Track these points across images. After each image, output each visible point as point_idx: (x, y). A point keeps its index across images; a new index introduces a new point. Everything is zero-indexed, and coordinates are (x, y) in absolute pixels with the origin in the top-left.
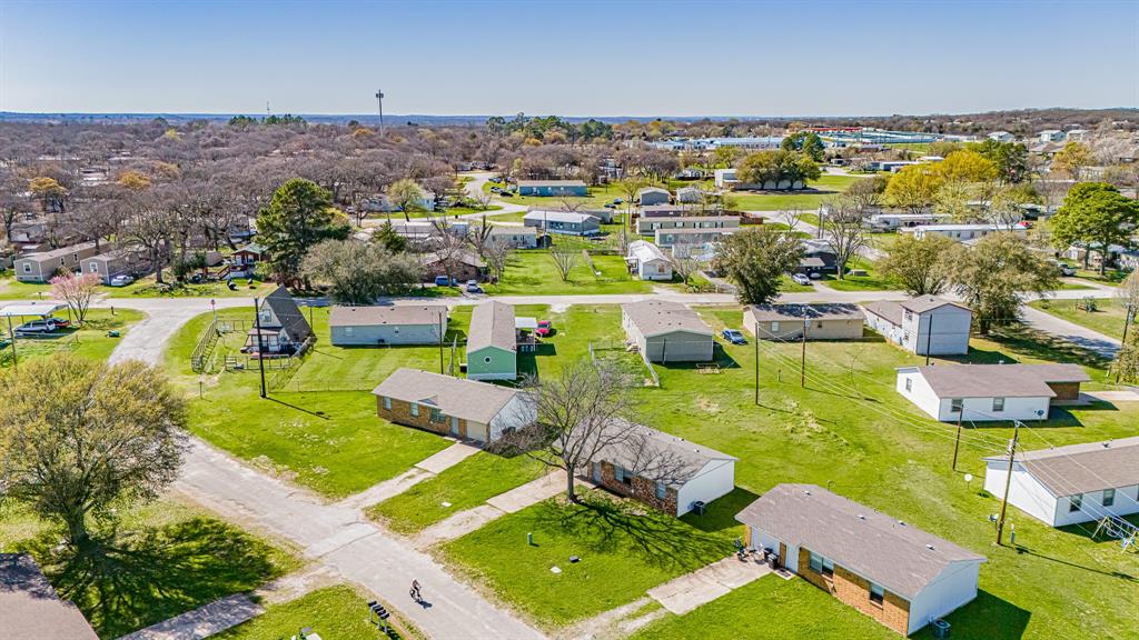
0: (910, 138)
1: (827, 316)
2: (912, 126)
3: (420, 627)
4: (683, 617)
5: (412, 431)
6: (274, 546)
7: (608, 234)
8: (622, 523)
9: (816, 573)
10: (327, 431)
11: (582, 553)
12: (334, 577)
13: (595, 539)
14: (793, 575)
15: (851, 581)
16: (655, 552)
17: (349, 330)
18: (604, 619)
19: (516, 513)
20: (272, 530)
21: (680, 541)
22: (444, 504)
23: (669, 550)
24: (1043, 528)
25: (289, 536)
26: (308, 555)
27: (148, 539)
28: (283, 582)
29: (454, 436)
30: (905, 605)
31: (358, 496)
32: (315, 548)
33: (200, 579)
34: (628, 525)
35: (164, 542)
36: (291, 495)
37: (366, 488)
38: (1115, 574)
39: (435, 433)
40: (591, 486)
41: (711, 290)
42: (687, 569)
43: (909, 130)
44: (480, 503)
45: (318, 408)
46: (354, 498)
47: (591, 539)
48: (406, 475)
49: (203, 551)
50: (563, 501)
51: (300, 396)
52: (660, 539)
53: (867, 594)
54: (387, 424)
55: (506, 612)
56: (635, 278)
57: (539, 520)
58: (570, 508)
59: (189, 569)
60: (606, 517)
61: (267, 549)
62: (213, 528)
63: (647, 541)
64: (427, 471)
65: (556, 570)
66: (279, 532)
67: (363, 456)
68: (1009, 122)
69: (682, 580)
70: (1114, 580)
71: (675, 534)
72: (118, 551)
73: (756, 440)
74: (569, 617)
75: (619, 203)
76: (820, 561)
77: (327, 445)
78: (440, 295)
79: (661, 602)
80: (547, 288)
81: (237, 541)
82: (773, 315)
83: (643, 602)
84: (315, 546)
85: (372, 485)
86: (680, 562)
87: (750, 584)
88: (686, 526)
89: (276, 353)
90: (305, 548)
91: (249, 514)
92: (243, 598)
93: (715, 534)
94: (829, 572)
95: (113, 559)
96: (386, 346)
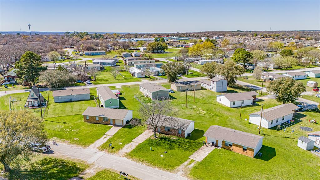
0: (183, 38)
1: (193, 84)
2: (183, 35)
3: (135, 176)
4: (201, 162)
5: (98, 125)
6: (76, 162)
7: (119, 66)
8: (172, 141)
9: (227, 146)
10: (71, 127)
11: (166, 150)
12: (101, 168)
13: (168, 146)
14: (221, 148)
15: (238, 147)
16: (185, 147)
17: (60, 97)
18: (182, 166)
19: (142, 143)
20: (73, 158)
21: (189, 144)
22: (120, 143)
23: (188, 146)
24: (266, 129)
25: (80, 159)
26: (89, 163)
27: (32, 166)
28: (86, 172)
29: (112, 125)
30: (253, 150)
31: (93, 145)
32: (90, 161)
33: (59, 175)
34: (174, 142)
35: (39, 166)
36: (71, 147)
37: (94, 142)
38: (286, 137)
39: (105, 124)
40: (158, 133)
41: (157, 79)
42: (195, 150)
43: (182, 36)
44: (130, 142)
45: (63, 121)
46: (92, 145)
47: (166, 146)
48: (103, 137)
49: (54, 167)
50: (152, 138)
51: (54, 118)
52: (184, 144)
53: (242, 149)
54: (88, 123)
55: (156, 168)
56: (135, 77)
57: (150, 143)
58: (156, 140)
59: (53, 173)
60: (167, 140)
61: (74, 163)
62: (52, 160)
63: (181, 145)
64: (109, 135)
65: (162, 156)
66: (75, 158)
67: (87, 133)
68: (205, 34)
69: (196, 153)
70: (286, 138)
71: (187, 142)
72: (24, 171)
73: (192, 117)
74: (174, 167)
75: (117, 57)
76: (228, 143)
77: (73, 131)
78: (79, 85)
79: (193, 159)
80: (111, 82)
81: (63, 163)
82: (179, 85)
83: (189, 160)
84: (89, 160)
85: (95, 141)
86: (193, 149)
87: (212, 151)
88: (188, 140)
89: (37, 106)
90: (87, 161)
91: (62, 154)
92: (77, 178)
93: (196, 141)
94: (231, 146)
95: (24, 174)
96: (73, 101)
